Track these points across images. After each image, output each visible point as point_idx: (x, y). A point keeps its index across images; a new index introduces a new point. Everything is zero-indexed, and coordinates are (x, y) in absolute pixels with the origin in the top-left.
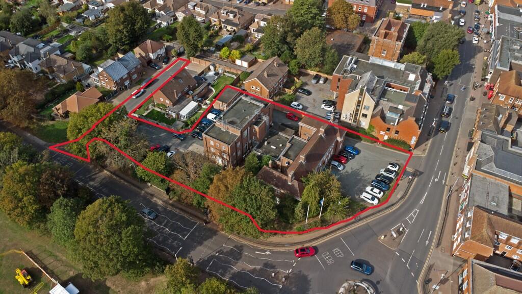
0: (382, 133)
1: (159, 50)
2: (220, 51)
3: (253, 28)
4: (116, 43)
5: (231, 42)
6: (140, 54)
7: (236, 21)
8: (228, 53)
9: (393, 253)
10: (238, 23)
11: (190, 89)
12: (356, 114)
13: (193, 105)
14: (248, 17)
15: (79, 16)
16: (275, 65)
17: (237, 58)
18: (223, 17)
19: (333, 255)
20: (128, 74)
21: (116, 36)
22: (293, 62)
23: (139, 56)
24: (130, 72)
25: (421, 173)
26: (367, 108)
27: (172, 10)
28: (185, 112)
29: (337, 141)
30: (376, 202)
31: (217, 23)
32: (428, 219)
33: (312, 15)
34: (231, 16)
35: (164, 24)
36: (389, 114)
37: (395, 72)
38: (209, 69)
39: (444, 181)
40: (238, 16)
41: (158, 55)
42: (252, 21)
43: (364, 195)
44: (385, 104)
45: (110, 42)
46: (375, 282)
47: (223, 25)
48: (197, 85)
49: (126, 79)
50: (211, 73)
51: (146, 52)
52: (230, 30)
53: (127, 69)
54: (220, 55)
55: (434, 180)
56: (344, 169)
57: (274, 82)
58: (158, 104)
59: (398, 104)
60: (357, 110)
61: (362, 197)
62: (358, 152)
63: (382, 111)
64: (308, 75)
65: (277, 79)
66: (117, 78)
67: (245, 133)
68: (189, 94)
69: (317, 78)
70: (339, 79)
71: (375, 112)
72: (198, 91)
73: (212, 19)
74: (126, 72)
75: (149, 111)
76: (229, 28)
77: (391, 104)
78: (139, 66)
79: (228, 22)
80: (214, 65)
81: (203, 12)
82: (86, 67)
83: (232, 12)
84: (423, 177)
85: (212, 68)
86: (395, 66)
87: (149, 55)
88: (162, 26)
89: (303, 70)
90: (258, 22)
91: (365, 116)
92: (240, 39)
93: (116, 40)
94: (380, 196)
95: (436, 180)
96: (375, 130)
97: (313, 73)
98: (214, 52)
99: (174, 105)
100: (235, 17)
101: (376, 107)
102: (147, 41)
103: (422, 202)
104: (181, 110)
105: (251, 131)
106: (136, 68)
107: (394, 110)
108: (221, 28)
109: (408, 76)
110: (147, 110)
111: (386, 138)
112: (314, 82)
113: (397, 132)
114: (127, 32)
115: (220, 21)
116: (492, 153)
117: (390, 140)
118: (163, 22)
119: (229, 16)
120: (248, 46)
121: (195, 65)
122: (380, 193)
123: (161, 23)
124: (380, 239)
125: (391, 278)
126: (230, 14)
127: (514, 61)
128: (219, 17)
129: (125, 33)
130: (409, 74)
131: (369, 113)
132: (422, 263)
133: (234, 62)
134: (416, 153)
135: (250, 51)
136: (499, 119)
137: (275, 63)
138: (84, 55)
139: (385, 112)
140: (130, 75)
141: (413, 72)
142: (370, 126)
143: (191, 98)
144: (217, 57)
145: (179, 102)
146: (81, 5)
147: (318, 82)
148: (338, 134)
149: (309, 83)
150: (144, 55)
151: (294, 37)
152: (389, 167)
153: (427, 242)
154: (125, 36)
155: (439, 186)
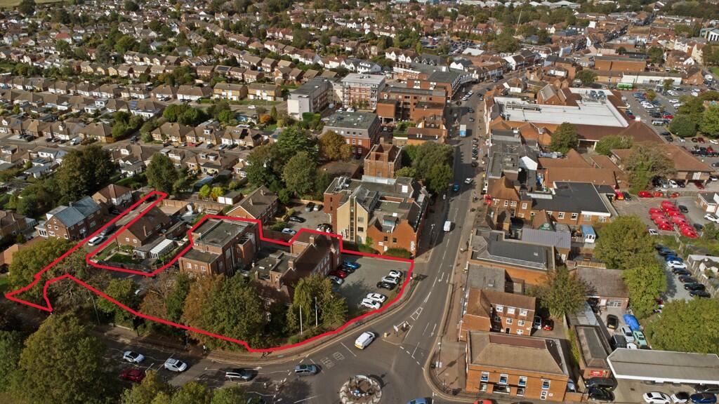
0: (381, 244)
1: (124, 195)
2: (199, 191)
3: (237, 168)
4: (69, 193)
5: (212, 183)
6: (100, 200)
7: (218, 162)
8: (208, 191)
9: (398, 348)
10: (220, 164)
11: (163, 227)
12: (352, 230)
13: (166, 243)
14: (231, 159)
15: (19, 174)
16: (262, 193)
17: (219, 195)
18: (202, 161)
19: (333, 360)
20: (85, 220)
21: (69, 183)
22: (282, 192)
23: (99, 202)
24: (87, 217)
25: (425, 277)
26: (361, 220)
27: (140, 160)
28: (156, 250)
29: (332, 253)
30: (377, 306)
31: (196, 167)
32: (432, 314)
33: (299, 145)
34: (212, 159)
35: (131, 173)
36: (384, 224)
37: (388, 188)
38: (187, 210)
39: (447, 281)
40: (220, 158)
41: (123, 200)
42: (236, 161)
43: (364, 302)
44: (378, 214)
45: (61, 192)
46: (380, 376)
47: (202, 168)
48: (171, 223)
49: (82, 227)
50: (189, 213)
51: (109, 198)
52: (211, 172)
53: (85, 215)
54: (199, 195)
55: (437, 280)
56: (343, 282)
57: (262, 210)
58: (123, 247)
59: (392, 213)
60: (352, 224)
61: (363, 303)
62: (358, 266)
63: (377, 221)
64: (301, 204)
65: (264, 208)
66: (71, 224)
67: (228, 253)
68: (162, 233)
69: (311, 206)
70: (331, 198)
71: (371, 223)
72: (173, 229)
73: (189, 163)
74: (82, 217)
75: (111, 256)
76: (210, 170)
77: (385, 214)
78: (99, 212)
79: (208, 165)
80: (191, 204)
81: (178, 158)
82: (29, 220)
83: (212, 155)
84: (428, 279)
85: (189, 207)
86: (388, 181)
87: (111, 201)
88: (128, 176)
89: (295, 201)
90: (242, 162)
91: (361, 229)
92: (222, 180)
93: (70, 189)
94: (381, 300)
95: (439, 280)
96: (373, 242)
97: (306, 202)
98: (192, 193)
99: (143, 244)
100: (216, 159)
101: (370, 219)
102: (109, 186)
103: (426, 300)
104: (152, 248)
105: (235, 250)
106: (95, 213)
107: (388, 219)
108: (200, 172)
109: (401, 189)
110: (109, 255)
111: (386, 249)
112: (307, 210)
113: (395, 241)
114: (84, 179)
115: (199, 165)
116: (486, 243)
117: (390, 250)
118: (129, 172)
119: (209, 159)
120: (232, 184)
121: (168, 207)
122: (381, 297)
123: (126, 173)
124: (384, 338)
125: (396, 370)
126: (210, 157)
127: (505, 171)
128: (197, 161)
129: (82, 179)
130: (401, 186)
131: (364, 225)
132: (427, 353)
133: (216, 200)
134: (418, 260)
135: (236, 189)
136: (492, 216)
137: (262, 191)
138: (27, 208)
139: (380, 222)
140: (86, 221)
141: (406, 184)
142: (368, 239)
143: (164, 236)
144: (196, 197)
145: (149, 240)
146: (22, 165)
147: (312, 210)
148: (332, 245)
149: (302, 211)
150: (105, 200)
151: (281, 165)
152: (391, 274)
153: (432, 334)
154: (82, 183)
155: (443, 286)
